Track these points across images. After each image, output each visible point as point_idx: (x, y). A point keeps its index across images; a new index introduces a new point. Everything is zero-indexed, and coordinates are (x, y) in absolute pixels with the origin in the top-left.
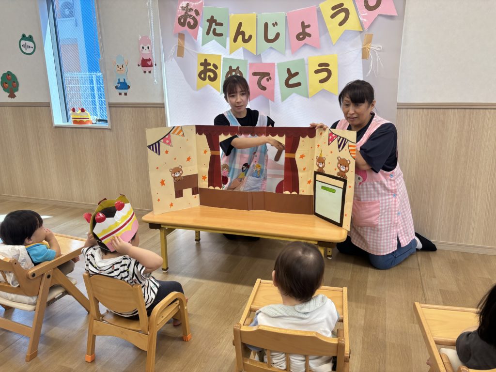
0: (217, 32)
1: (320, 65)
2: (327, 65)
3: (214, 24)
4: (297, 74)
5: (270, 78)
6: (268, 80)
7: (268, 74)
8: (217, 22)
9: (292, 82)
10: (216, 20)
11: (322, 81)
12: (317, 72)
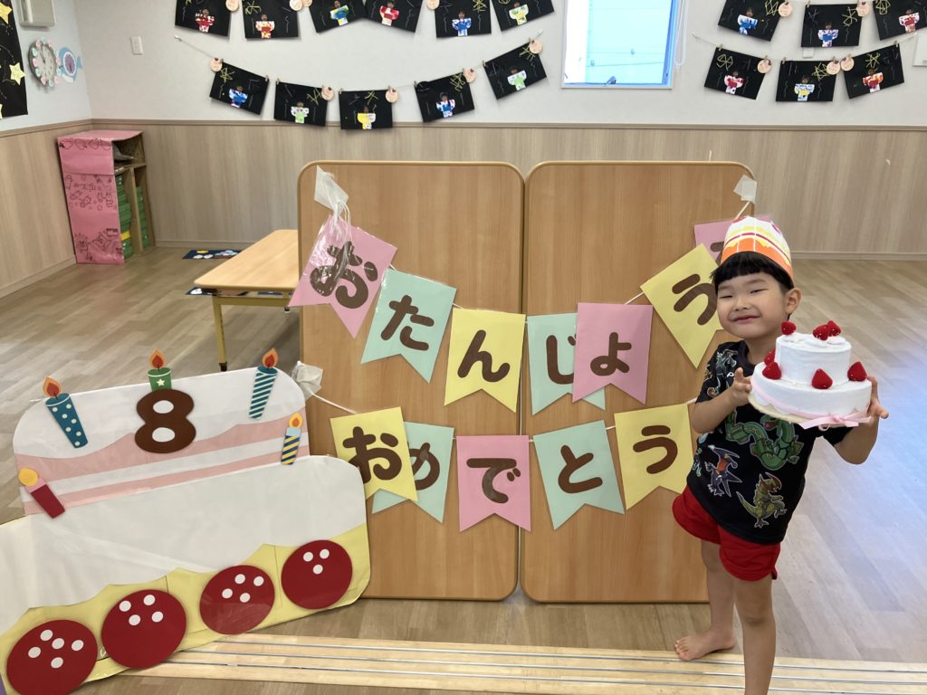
0: (414, 336)
1: (646, 431)
2: (666, 430)
3: (408, 316)
4: (588, 458)
5: (518, 473)
6: (511, 477)
7: (510, 463)
8: (419, 314)
9: (577, 477)
10: (415, 310)
11: (653, 469)
12: (639, 447)
